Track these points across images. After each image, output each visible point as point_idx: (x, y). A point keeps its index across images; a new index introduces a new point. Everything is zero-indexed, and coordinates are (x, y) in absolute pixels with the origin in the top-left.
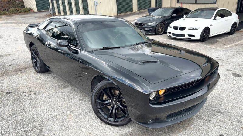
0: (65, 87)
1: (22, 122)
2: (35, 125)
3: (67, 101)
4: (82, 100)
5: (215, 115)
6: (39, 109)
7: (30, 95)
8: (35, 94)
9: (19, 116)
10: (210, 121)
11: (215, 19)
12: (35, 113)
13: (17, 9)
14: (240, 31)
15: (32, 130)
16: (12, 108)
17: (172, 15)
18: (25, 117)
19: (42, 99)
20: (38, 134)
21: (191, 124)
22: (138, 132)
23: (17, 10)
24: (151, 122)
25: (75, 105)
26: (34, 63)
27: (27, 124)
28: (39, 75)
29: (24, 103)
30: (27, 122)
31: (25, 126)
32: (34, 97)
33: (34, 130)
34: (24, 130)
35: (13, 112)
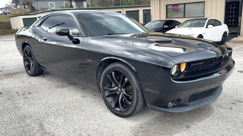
0: (63, 87)
1: (17, 119)
2: (33, 120)
3: (68, 98)
4: (84, 97)
5: (235, 104)
6: (36, 106)
7: (24, 94)
8: (29, 93)
9: (13, 113)
10: (231, 108)
11: (207, 27)
12: (32, 109)
13: (4, 30)
14: (230, 40)
15: (30, 126)
16: (4, 106)
17: (163, 27)
18: (20, 113)
19: (38, 97)
20: (37, 129)
21: (212, 112)
22: (156, 122)
23: (4, 32)
24: (172, 105)
25: (77, 101)
26: (27, 66)
27: (23, 120)
28: (32, 78)
29: (17, 101)
30: (23, 118)
31: (22, 122)
32: (29, 96)
33: (33, 124)
34: (19, 126)
35: (6, 110)
